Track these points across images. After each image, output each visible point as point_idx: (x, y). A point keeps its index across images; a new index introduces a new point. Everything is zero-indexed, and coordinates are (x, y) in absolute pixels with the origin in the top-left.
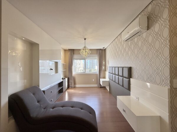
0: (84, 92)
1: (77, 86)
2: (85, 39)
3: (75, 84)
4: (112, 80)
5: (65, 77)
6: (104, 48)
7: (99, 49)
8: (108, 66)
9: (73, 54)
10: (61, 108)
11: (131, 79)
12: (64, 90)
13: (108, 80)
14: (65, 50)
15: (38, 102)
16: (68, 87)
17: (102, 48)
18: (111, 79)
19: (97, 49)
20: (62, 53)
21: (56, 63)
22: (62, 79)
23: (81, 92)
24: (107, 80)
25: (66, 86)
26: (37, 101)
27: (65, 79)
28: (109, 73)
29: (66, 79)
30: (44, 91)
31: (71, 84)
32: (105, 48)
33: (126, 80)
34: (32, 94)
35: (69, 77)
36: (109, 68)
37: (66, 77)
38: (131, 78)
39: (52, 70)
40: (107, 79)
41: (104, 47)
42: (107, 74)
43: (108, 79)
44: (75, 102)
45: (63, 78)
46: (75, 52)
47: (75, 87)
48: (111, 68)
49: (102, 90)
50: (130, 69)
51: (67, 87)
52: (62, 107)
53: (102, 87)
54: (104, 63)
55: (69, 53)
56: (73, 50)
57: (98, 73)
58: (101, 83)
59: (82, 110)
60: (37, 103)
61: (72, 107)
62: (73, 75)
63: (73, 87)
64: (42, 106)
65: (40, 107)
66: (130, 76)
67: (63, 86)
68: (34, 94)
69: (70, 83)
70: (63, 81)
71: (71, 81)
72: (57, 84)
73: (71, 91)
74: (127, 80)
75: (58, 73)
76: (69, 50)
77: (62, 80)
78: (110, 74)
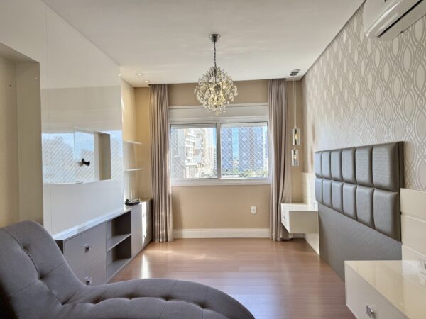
0: (214, 258)
1: (187, 233)
2: (215, 38)
3: (177, 224)
4: (331, 206)
5: (140, 197)
6: (294, 73)
7: (273, 80)
8: (314, 151)
9: (170, 104)
10: (127, 300)
11: (402, 190)
12: (134, 251)
13: (316, 209)
14: (136, 90)
15: (42, 277)
16: (152, 239)
17: (285, 74)
18: (327, 201)
19: (267, 81)
20: (125, 102)
21: (104, 140)
22: (128, 204)
23: (202, 257)
24: (310, 210)
25: (144, 234)
26: (36, 275)
27: (137, 203)
28: (318, 176)
29: (144, 206)
30: (60, 243)
31: (162, 225)
32: (300, 74)
33: (383, 198)
34: (19, 249)
35: (156, 199)
36: (316, 158)
37: (143, 199)
38: (404, 187)
39: (88, 164)
40: (311, 205)
41: (294, 69)
42: (311, 181)
43: (316, 204)
44: (176, 283)
45: (131, 202)
46: (178, 96)
47: (177, 240)
48: (326, 156)
49: (291, 250)
50: (398, 152)
51: (146, 238)
52: (131, 296)
53: (292, 240)
54: (295, 137)
55: (152, 101)
56: (169, 87)
57: (272, 180)
58: (286, 222)
59: (205, 310)
60: (40, 282)
61: (167, 298)
62: (170, 191)
63: (169, 239)
64: (55, 292)
65: (50, 294)
66: (399, 178)
67: (130, 233)
68: (25, 248)
69: (159, 224)
70: (128, 214)
71: (163, 213)
72: (108, 222)
73: (163, 252)
74: (388, 196)
75: (110, 178)
76: (154, 87)
77: (125, 209)
78: (320, 180)
